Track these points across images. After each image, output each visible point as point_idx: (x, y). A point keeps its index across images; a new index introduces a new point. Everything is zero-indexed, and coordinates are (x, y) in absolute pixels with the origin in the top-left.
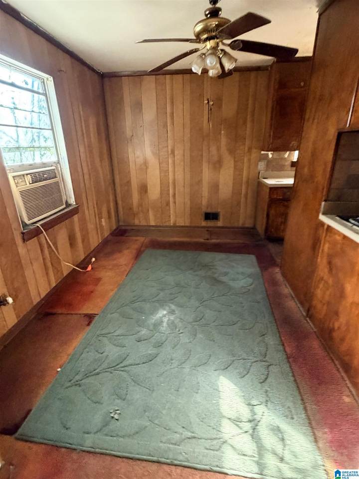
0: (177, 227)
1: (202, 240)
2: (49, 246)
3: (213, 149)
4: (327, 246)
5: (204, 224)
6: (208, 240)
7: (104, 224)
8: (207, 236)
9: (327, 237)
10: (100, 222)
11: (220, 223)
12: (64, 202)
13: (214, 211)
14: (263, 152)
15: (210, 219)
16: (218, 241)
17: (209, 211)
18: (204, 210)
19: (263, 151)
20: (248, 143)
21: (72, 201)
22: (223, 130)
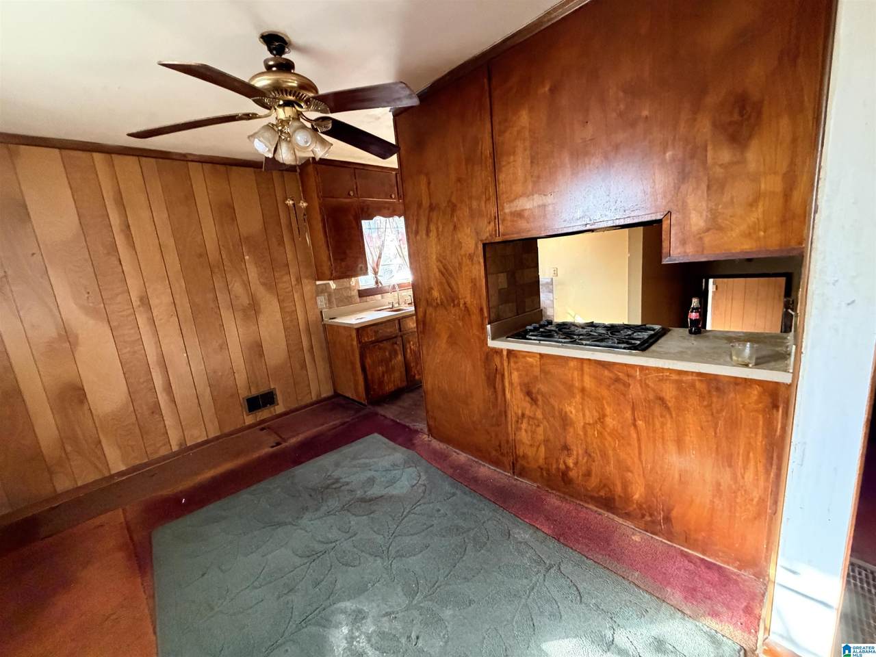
0: (191, 448)
1: (267, 450)
3: (237, 288)
4: (515, 375)
5: (249, 420)
6: (278, 444)
8: (273, 439)
9: (512, 364)
11: (280, 408)
13: (263, 389)
14: (318, 283)
15: (260, 408)
16: (300, 438)
17: (254, 392)
18: (244, 393)
19: (319, 280)
20: (293, 270)
22: (248, 255)
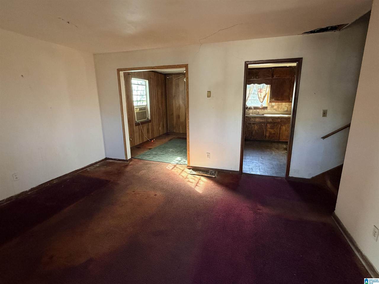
2: (141, 129)
7: (160, 129)
10: (159, 128)
12: (147, 118)
21: (149, 118)
